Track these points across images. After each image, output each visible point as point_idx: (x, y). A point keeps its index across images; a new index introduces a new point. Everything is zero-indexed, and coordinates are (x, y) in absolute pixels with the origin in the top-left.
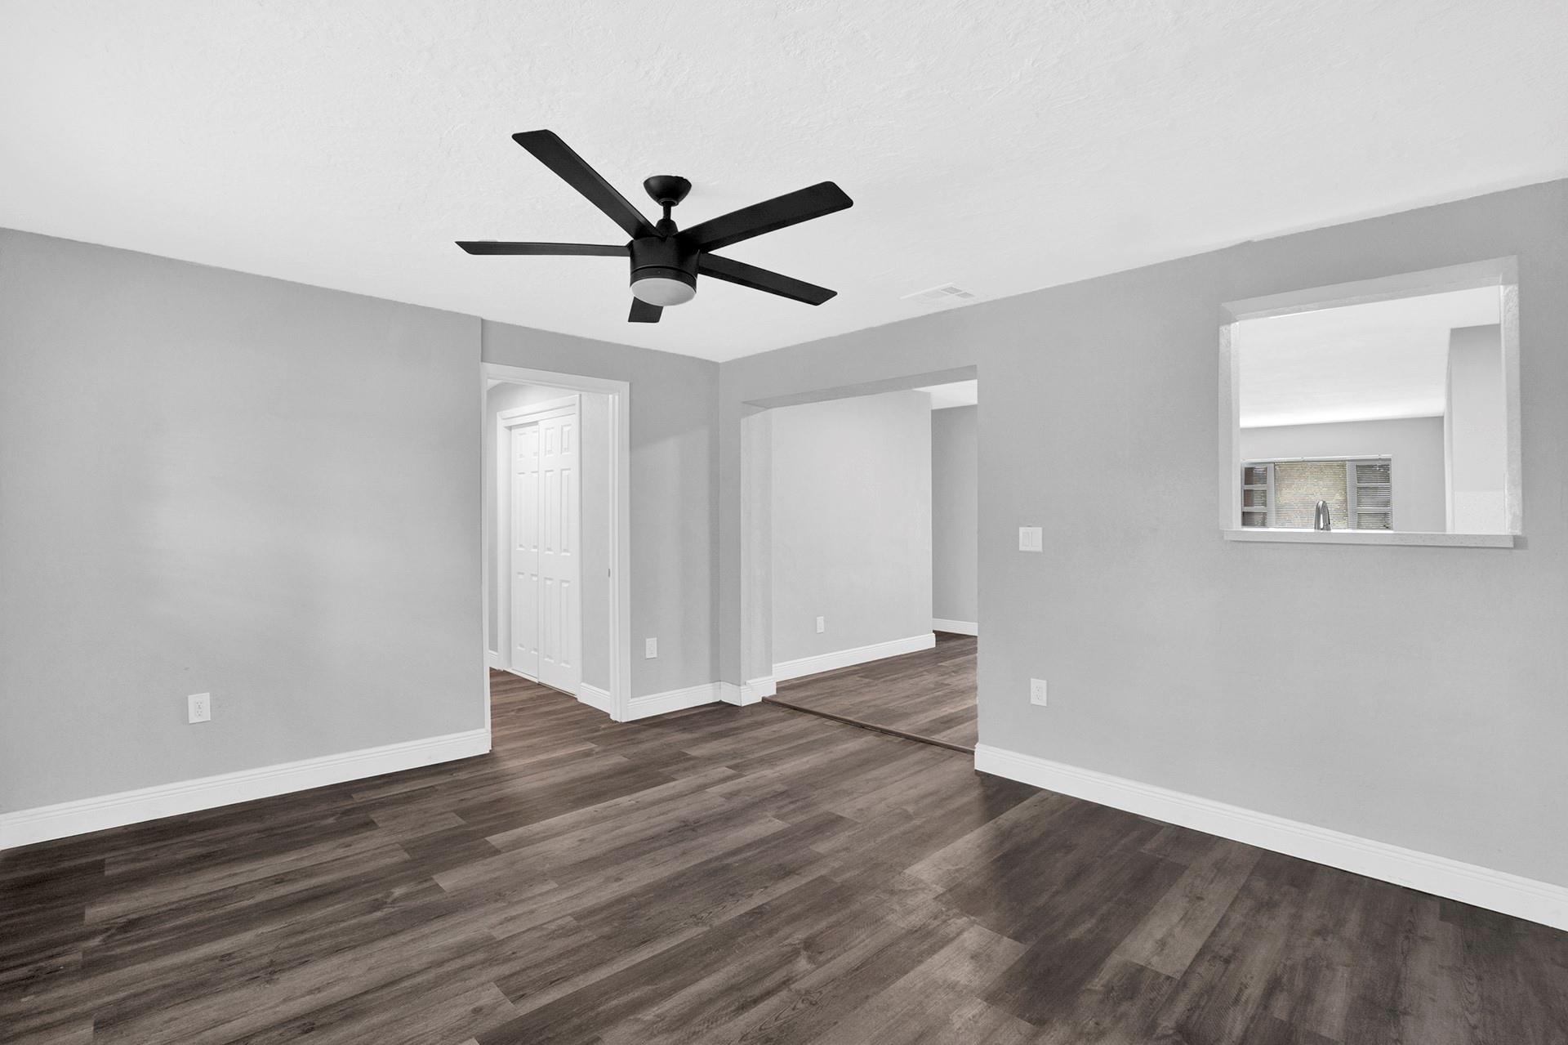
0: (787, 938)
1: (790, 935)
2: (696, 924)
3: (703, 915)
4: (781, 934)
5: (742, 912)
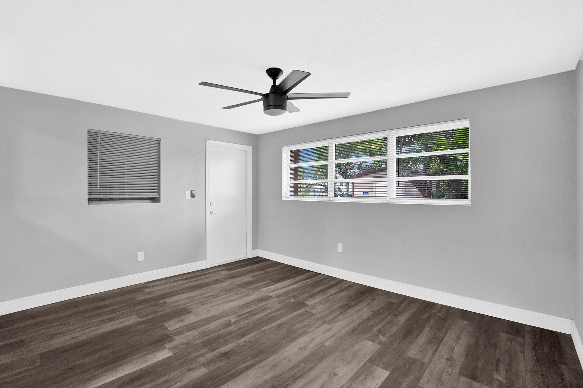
0: (235, 327)
1: (234, 328)
2: (265, 331)
3: (263, 334)
4: (236, 328)
5: (249, 335)
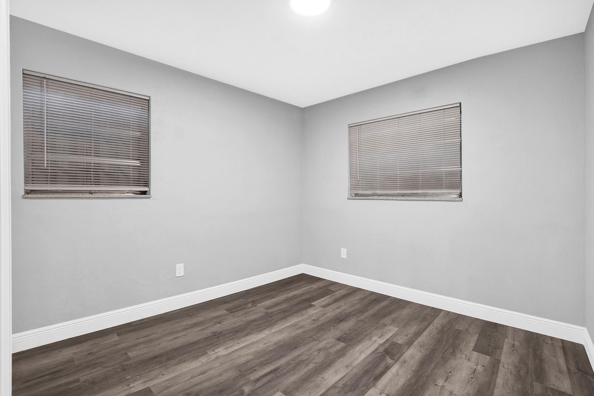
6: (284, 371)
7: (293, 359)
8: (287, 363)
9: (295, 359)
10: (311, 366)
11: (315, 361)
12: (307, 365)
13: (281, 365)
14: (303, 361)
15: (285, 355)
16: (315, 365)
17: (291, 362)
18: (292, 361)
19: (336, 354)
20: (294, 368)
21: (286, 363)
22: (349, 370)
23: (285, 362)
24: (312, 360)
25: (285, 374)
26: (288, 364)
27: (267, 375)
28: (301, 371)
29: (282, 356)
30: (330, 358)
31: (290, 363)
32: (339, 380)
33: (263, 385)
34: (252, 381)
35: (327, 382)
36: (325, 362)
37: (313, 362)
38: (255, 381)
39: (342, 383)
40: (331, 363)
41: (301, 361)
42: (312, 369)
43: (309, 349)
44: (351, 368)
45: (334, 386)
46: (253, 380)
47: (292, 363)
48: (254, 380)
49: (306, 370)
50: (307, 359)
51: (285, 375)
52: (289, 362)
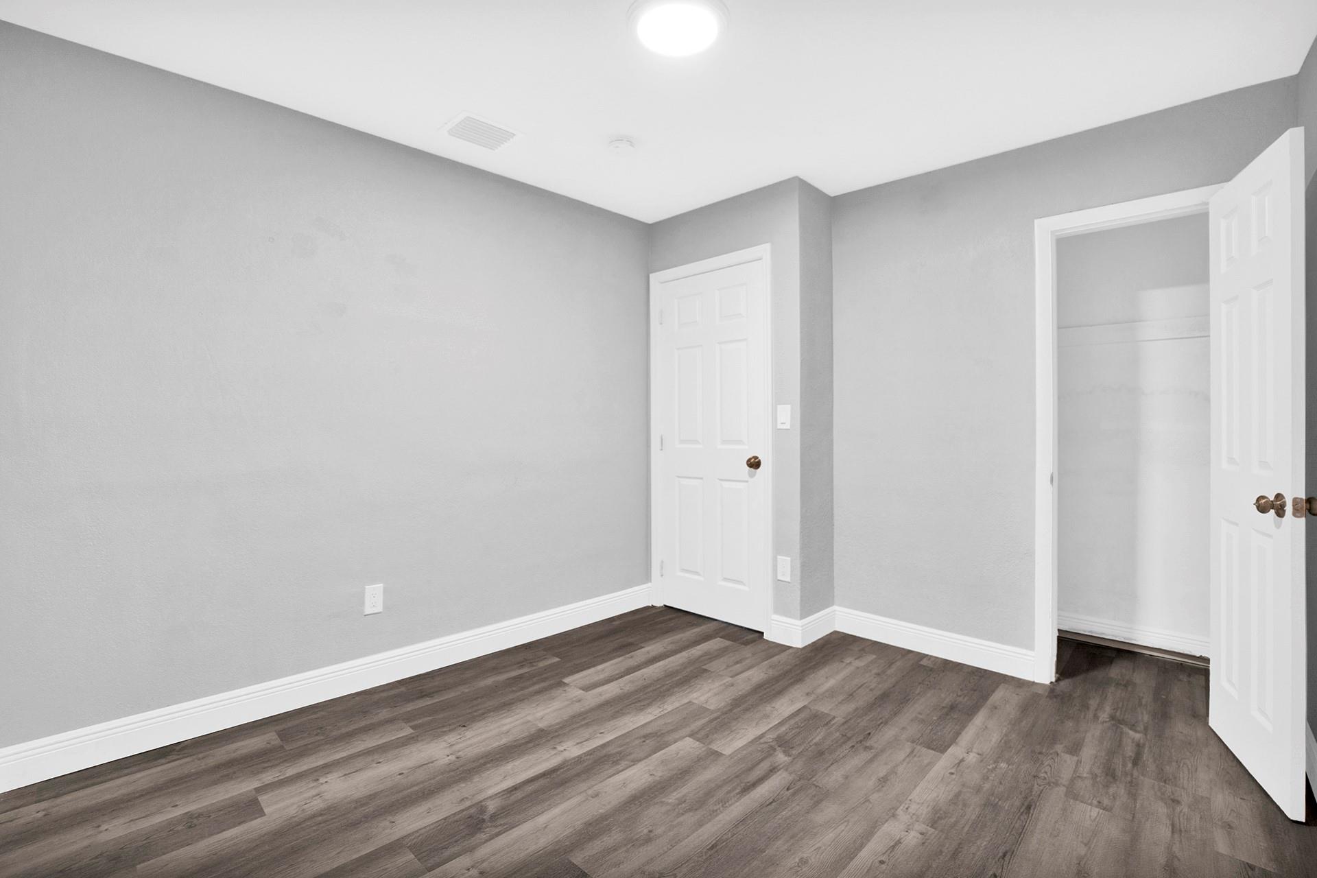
6: (727, 788)
7: (715, 814)
8: (725, 804)
9: (711, 815)
10: (673, 798)
11: (664, 809)
12: (681, 801)
13: (739, 799)
14: (690, 810)
15: (736, 826)
16: (663, 800)
17: (718, 807)
18: (715, 809)
19: (608, 825)
20: (709, 794)
21: (731, 805)
22: (595, 788)
23: (732, 807)
24: (669, 810)
25: (725, 782)
26: (724, 802)
27: (759, 779)
28: (694, 788)
29: (743, 821)
30: (627, 815)
31: (721, 804)
32: (623, 770)
33: (758, 764)
34: (780, 770)
35: (647, 768)
36: (640, 805)
37: (669, 807)
38: (776, 770)
39: (620, 767)
40: (628, 804)
41: (696, 810)
42: (672, 792)
43: (677, 843)
44: (590, 792)
45: (635, 762)
46: (780, 772)
47: (716, 805)
48: (778, 771)
49: (684, 791)
50: (683, 814)
51: (724, 780)
52: (723, 806)
